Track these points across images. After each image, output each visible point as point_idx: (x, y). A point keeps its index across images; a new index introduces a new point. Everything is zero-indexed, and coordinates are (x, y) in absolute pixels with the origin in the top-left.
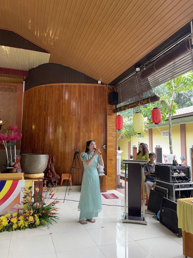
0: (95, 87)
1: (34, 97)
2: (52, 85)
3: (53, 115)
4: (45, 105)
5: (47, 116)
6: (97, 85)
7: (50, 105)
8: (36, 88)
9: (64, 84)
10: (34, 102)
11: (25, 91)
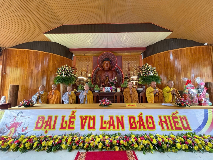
0: (203, 48)
1: (154, 60)
2: (168, 51)
3: (172, 68)
4: (165, 64)
5: (167, 69)
6: (204, 46)
7: (168, 63)
8: (155, 55)
9: (179, 49)
10: (154, 63)
11: (143, 58)
